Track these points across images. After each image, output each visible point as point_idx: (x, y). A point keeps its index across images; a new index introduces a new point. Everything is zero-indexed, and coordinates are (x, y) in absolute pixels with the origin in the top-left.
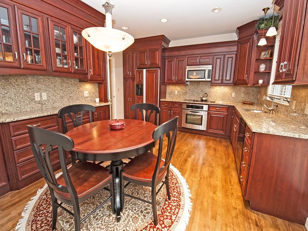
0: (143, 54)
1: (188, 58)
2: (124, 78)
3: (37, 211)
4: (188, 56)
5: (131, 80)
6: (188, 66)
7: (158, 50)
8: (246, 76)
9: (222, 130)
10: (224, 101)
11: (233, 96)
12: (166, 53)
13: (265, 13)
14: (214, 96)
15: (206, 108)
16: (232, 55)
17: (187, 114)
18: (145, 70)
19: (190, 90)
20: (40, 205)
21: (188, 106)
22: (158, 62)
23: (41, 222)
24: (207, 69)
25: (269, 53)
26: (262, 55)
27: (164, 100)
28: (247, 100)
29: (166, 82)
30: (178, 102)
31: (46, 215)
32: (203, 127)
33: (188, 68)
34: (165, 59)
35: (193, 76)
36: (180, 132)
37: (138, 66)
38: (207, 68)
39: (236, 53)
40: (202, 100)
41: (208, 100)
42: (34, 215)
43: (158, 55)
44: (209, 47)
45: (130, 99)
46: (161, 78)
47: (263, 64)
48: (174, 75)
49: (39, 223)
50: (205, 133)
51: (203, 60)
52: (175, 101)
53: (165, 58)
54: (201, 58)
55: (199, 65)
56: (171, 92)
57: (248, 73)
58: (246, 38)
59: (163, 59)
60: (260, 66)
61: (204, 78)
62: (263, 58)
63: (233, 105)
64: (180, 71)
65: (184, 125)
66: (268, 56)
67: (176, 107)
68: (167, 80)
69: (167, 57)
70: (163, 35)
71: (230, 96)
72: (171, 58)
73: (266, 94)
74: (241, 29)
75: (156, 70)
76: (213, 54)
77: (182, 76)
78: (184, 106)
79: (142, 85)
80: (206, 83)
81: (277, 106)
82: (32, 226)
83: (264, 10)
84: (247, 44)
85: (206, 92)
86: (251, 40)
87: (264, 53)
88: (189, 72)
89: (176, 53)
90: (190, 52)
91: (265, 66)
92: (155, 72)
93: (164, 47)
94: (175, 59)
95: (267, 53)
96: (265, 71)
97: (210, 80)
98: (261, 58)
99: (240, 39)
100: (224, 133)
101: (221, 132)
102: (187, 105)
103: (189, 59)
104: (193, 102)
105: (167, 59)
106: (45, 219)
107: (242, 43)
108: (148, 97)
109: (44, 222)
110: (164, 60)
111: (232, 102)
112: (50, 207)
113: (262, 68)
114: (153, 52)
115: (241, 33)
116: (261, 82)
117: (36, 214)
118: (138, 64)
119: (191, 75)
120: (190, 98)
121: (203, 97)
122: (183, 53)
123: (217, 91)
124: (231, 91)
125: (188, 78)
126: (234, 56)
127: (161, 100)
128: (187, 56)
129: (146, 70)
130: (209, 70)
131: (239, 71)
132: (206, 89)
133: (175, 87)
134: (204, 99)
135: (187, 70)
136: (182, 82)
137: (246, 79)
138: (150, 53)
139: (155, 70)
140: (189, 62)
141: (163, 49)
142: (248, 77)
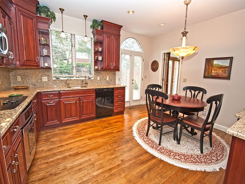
3: (198, 162)
8: (37, 57)
13: (62, 12)
20: (192, 162)
23: (205, 159)
31: (199, 158)
42: (201, 163)
49: (206, 160)
73: (49, 76)
82: (209, 163)
84: (31, 20)
102: (25, 114)
106: (203, 158)
109: (205, 158)
112: (193, 157)
117: (200, 162)
137: (38, 61)
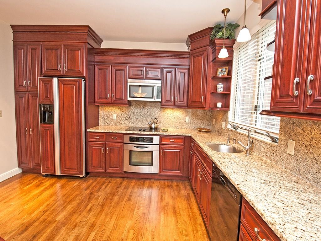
0: (52, 52)
1: (129, 67)
2: (16, 92)
4: (130, 65)
5: (30, 95)
6: (129, 78)
7: (80, 49)
8: (203, 97)
9: (178, 170)
10: (176, 128)
11: (186, 122)
12: (95, 57)
13: (225, 16)
14: (165, 122)
15: (156, 140)
16: (184, 70)
17: (130, 151)
18: (56, 80)
19: (134, 113)
21: (131, 139)
22: (82, 67)
24: (155, 86)
25: (227, 71)
26: (219, 71)
27: (94, 131)
28: (203, 126)
29: (96, 100)
30: (117, 133)
32: (154, 169)
33: (130, 82)
34: (94, 65)
35: (138, 93)
36: (121, 179)
37: (45, 71)
38: (155, 84)
39: (188, 67)
40: (151, 129)
41: (158, 127)
43: (81, 56)
44: (157, 56)
45: (29, 131)
46: (87, 94)
47: (220, 83)
48: (109, 91)
50: (156, 177)
51: (150, 73)
52: (111, 132)
53: (93, 63)
54: (147, 69)
55: (146, 79)
56: (107, 117)
57: (204, 94)
58: (200, 49)
59: (90, 65)
60: (218, 86)
61: (152, 98)
62: (220, 76)
63: (190, 135)
64: (119, 86)
65: (127, 168)
66: (226, 74)
67: (113, 141)
68: (99, 98)
69: (97, 62)
70: (88, 27)
71: (183, 121)
72: (104, 65)
73: (226, 121)
74: (193, 38)
75: (77, 81)
76: (162, 66)
77: (122, 93)
78: (126, 139)
79: (51, 106)
80: (155, 104)
81: (253, 142)
83: (223, 12)
84: (201, 57)
85: (155, 117)
86: (206, 53)
87: (221, 70)
88: (132, 88)
89: (111, 58)
90: (131, 59)
91: (223, 85)
92: (75, 85)
93: (90, 47)
94: (110, 66)
95: (224, 70)
96: (223, 91)
97: (160, 100)
98: (217, 75)
99: (192, 50)
100: (181, 175)
101: (178, 173)
102: (130, 137)
103: (131, 69)
104: (139, 132)
105: (97, 65)
107: (194, 55)
108: (63, 127)
110: (92, 67)
111: (186, 128)
113: (220, 88)
114: (72, 50)
115: (194, 43)
116: (219, 105)
118: (44, 69)
119: (136, 92)
120: (134, 125)
121: (152, 123)
122: (122, 59)
123: (169, 115)
124: (184, 115)
125: (130, 97)
126: (186, 71)
127: (88, 130)
128: (128, 65)
129: (59, 81)
130: (158, 86)
131: (193, 90)
132: (156, 112)
133: (112, 108)
134: (153, 126)
135: (129, 84)
136: (122, 102)
137: (203, 101)
138: (65, 51)
139: (74, 81)
140: (130, 74)
141: (89, 49)
142: (205, 99)
